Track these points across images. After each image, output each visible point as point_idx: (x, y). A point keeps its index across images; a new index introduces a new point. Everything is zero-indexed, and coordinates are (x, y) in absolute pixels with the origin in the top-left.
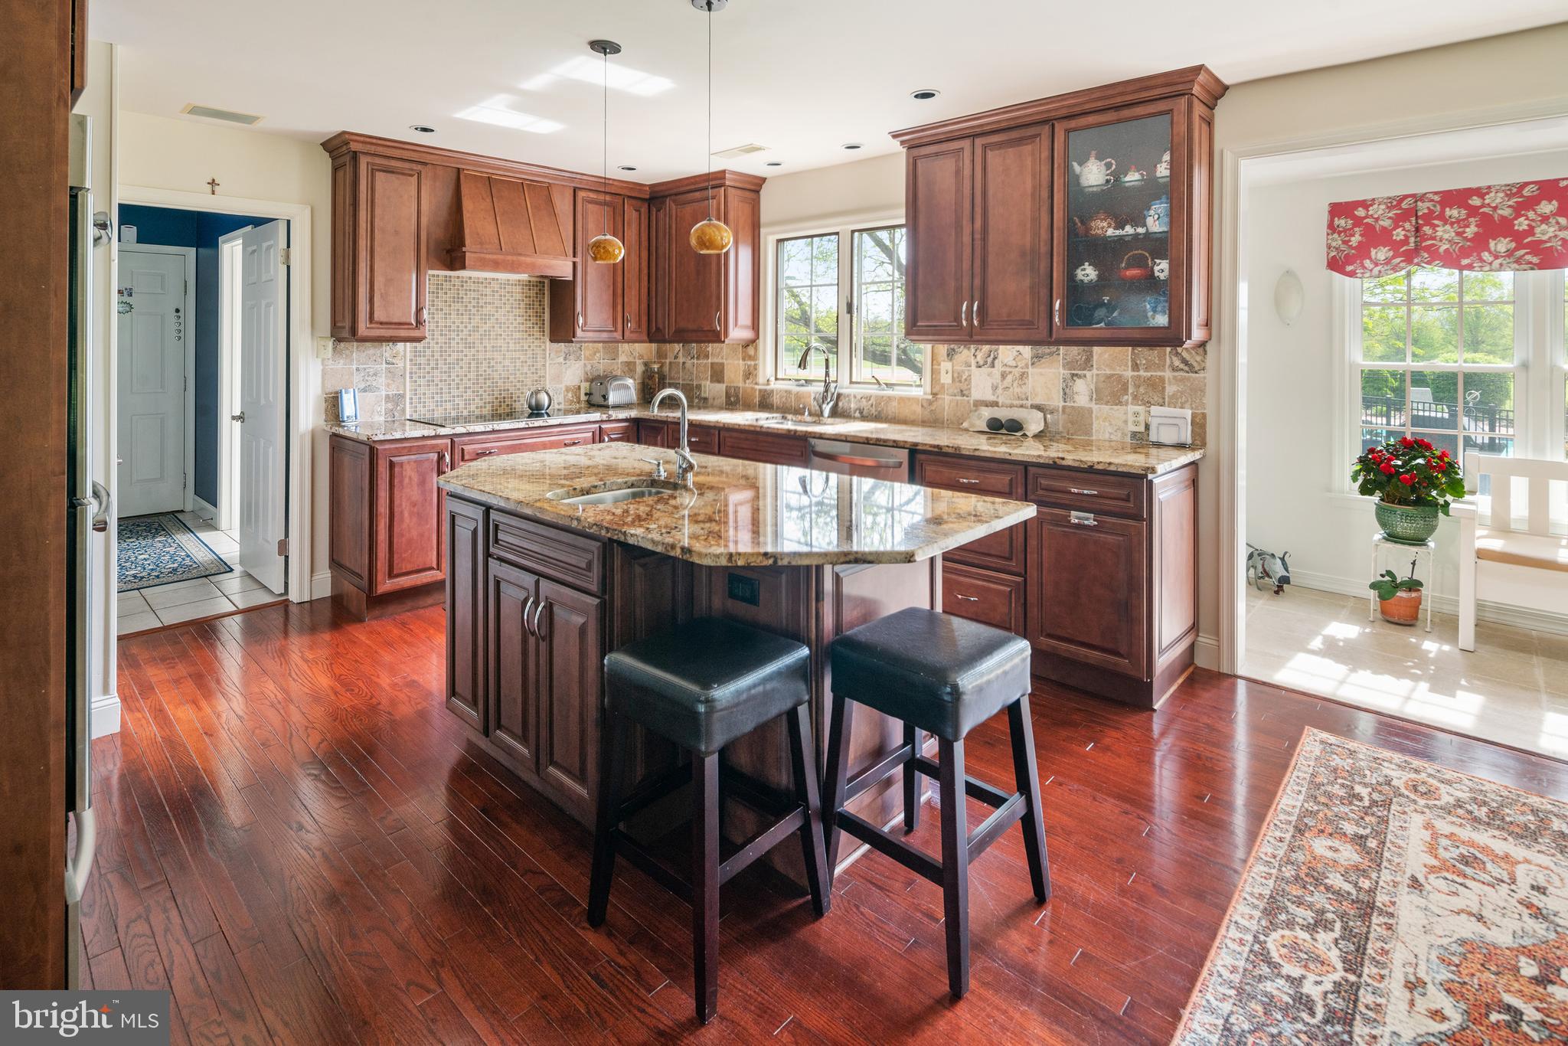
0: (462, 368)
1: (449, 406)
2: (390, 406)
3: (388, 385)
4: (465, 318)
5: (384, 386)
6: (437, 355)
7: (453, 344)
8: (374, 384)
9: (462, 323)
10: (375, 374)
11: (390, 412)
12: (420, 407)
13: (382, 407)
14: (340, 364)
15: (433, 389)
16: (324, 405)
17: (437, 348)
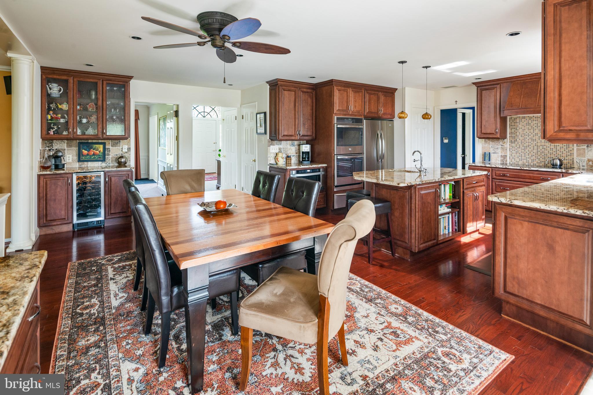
0: (530, 148)
1: (525, 161)
2: (502, 159)
3: (501, 152)
4: (532, 131)
5: (500, 152)
6: (520, 143)
7: (527, 140)
8: (497, 151)
9: (530, 132)
10: (497, 149)
11: (502, 160)
12: (513, 160)
13: (500, 159)
14: (487, 145)
15: (518, 154)
16: (482, 156)
17: (520, 141)
